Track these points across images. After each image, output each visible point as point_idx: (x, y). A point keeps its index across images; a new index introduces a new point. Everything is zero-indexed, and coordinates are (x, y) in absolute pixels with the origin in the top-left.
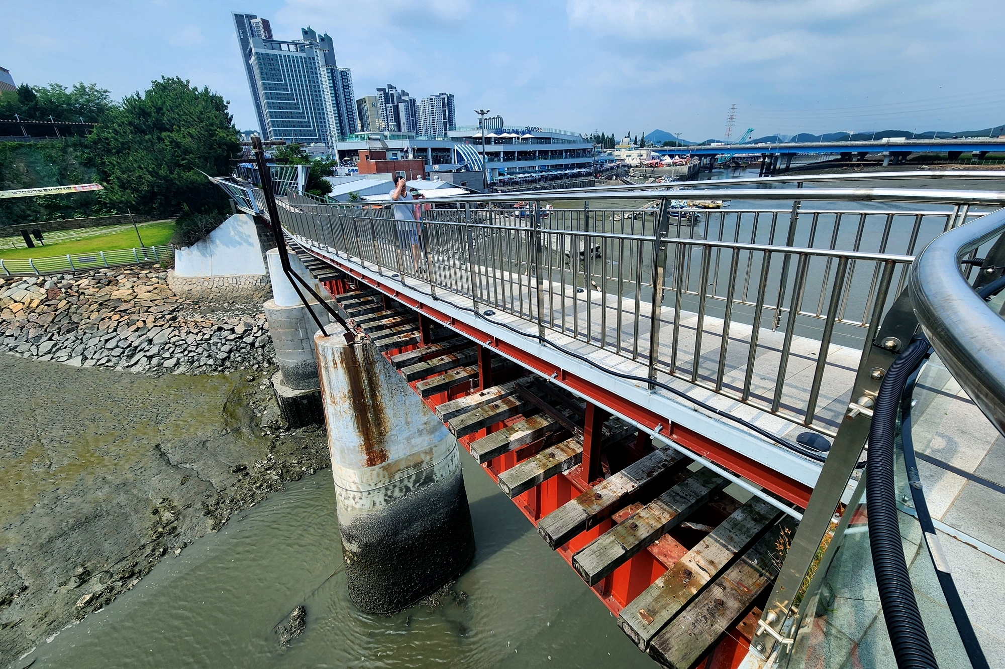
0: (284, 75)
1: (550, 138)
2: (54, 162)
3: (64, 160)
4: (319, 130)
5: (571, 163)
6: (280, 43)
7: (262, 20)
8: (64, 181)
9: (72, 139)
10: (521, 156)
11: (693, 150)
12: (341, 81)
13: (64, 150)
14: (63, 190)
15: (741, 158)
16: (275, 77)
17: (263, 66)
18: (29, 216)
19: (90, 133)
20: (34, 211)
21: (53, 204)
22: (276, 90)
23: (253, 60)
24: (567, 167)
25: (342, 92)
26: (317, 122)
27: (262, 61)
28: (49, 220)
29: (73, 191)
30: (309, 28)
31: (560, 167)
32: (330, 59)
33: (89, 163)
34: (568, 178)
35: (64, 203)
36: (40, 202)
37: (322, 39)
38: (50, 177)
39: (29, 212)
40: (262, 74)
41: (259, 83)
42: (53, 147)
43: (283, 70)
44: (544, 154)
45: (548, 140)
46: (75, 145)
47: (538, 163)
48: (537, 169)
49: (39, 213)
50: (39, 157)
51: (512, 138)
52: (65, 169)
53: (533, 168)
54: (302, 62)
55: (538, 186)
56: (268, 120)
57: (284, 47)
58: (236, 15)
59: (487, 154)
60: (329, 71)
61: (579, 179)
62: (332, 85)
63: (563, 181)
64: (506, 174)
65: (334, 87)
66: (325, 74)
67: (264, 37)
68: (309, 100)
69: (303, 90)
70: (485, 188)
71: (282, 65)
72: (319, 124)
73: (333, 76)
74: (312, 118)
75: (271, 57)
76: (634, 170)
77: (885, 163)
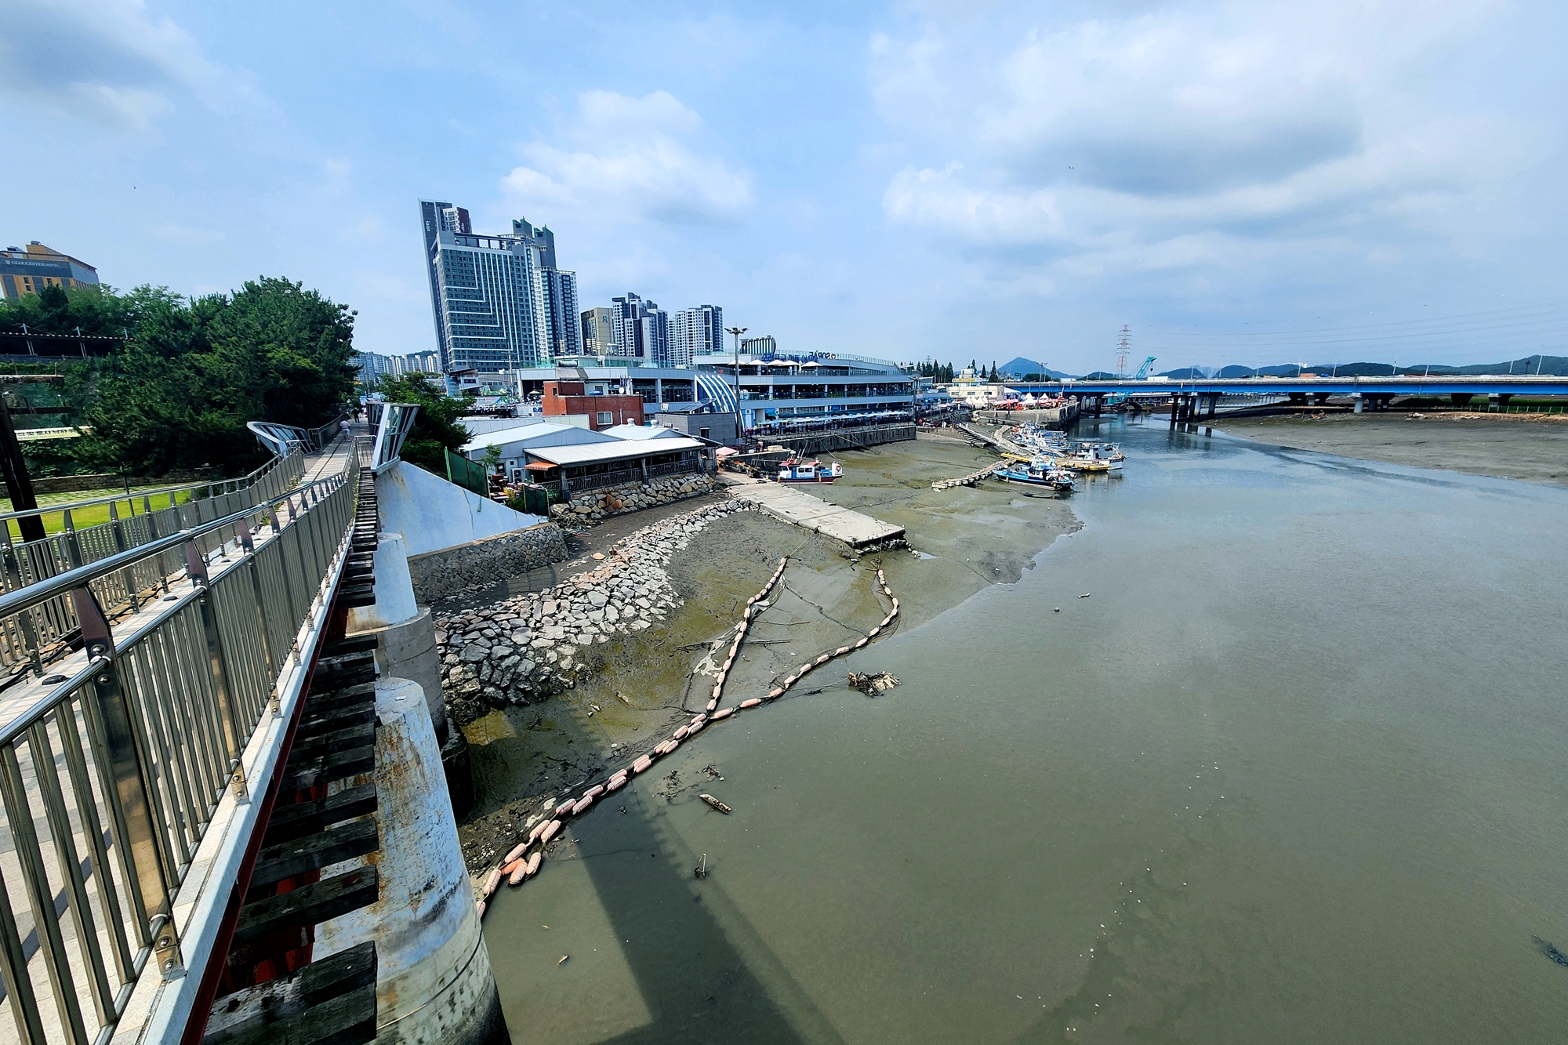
0: (479, 279)
1: (847, 368)
2: (64, 393)
3: (81, 390)
4: (521, 352)
5: (878, 403)
6: (478, 237)
7: (459, 209)
8: (75, 420)
10: (801, 391)
11: (1067, 386)
12: (560, 289)
15: (1142, 398)
16: (465, 281)
17: (451, 267)
21: (46, 454)
22: (465, 298)
23: (437, 259)
24: (873, 408)
25: (561, 302)
26: (520, 341)
27: (450, 261)
30: (523, 220)
31: (862, 408)
32: (548, 259)
34: (873, 424)
35: (64, 452)
37: (540, 234)
40: (447, 276)
41: (443, 288)
42: (70, 370)
43: (478, 272)
44: (836, 390)
45: (843, 370)
47: (827, 402)
48: (826, 410)
51: (788, 367)
52: (80, 404)
53: (820, 408)
54: (506, 262)
55: (826, 434)
56: (450, 337)
57: (483, 243)
58: (423, 203)
59: (748, 388)
60: (546, 274)
61: (891, 425)
62: (547, 292)
63: (866, 429)
64: (777, 417)
65: (551, 294)
66: (538, 278)
67: (458, 230)
68: (511, 311)
69: (504, 299)
70: (737, 437)
71: (477, 266)
72: (523, 344)
73: (549, 281)
74: (514, 335)
75: (462, 256)
76: (978, 413)
77: (1358, 409)
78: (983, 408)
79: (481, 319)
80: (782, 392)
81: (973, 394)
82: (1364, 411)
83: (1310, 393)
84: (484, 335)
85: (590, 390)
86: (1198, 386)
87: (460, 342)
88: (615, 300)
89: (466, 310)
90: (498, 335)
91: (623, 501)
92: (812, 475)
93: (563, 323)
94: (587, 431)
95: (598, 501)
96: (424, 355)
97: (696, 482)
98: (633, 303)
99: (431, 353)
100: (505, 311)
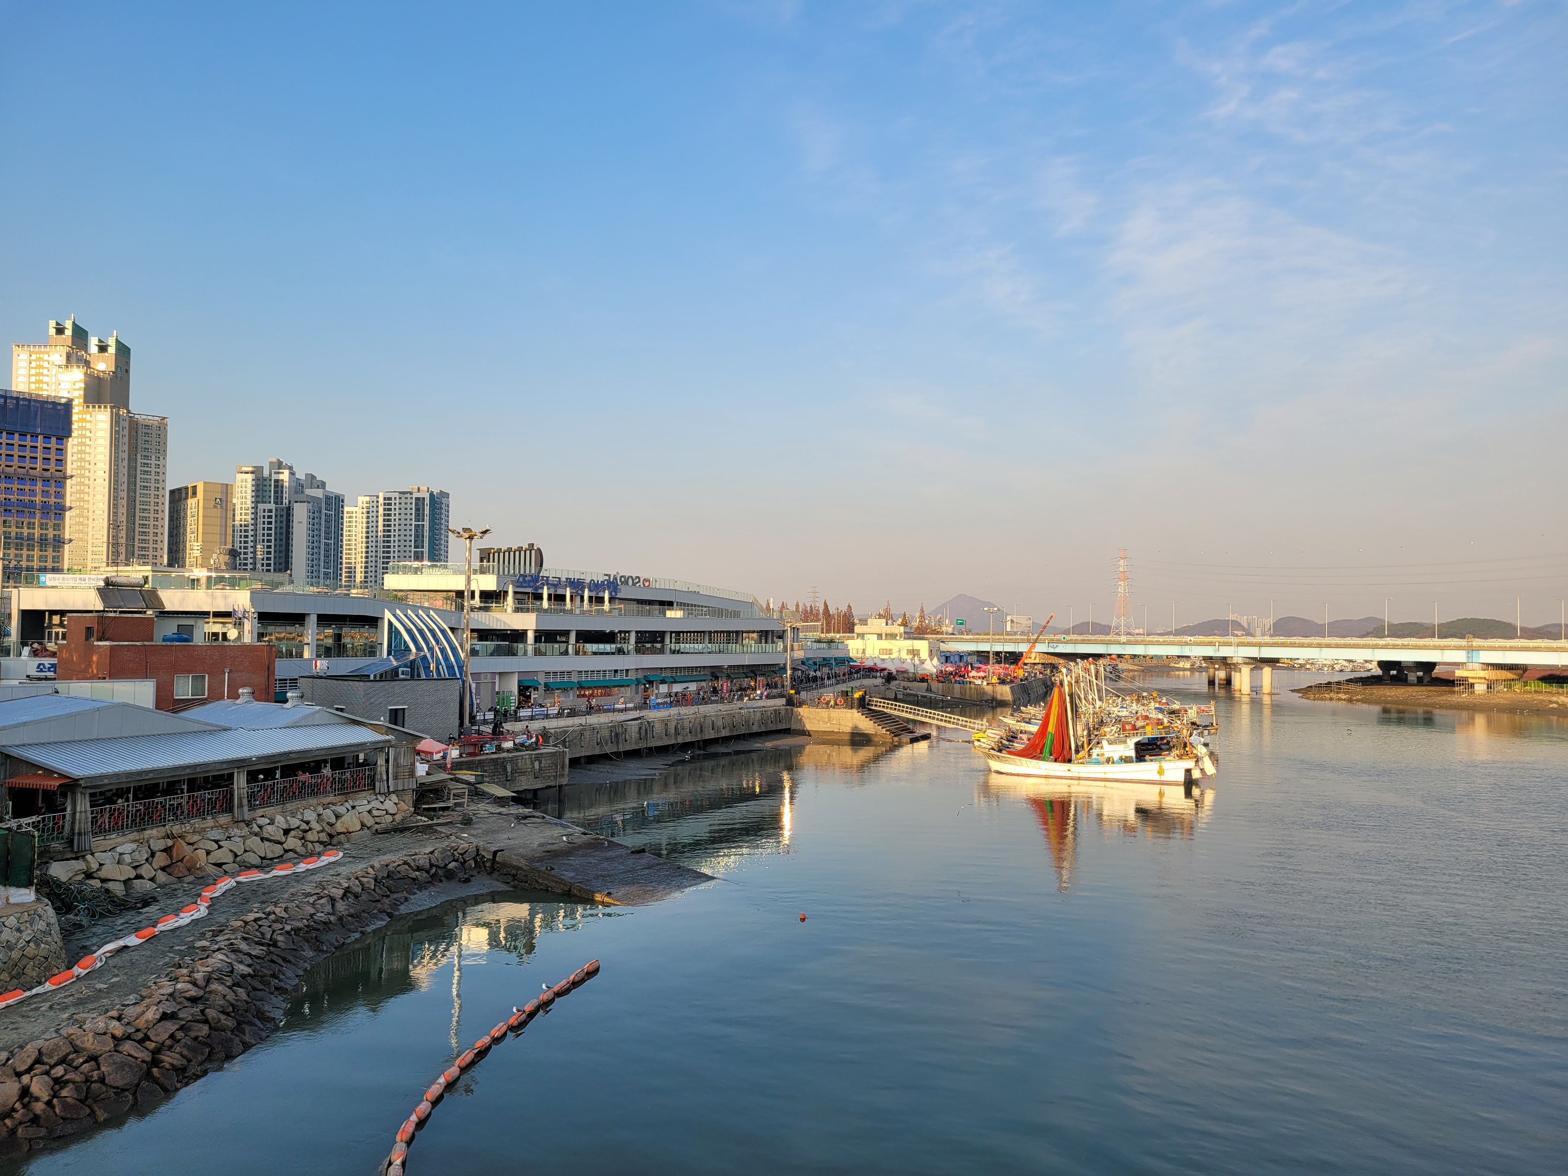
45: (665, 607)
85: (165, 633)
91: (208, 853)
94: (147, 710)
95: (153, 854)
97: (370, 812)
98: (279, 477)
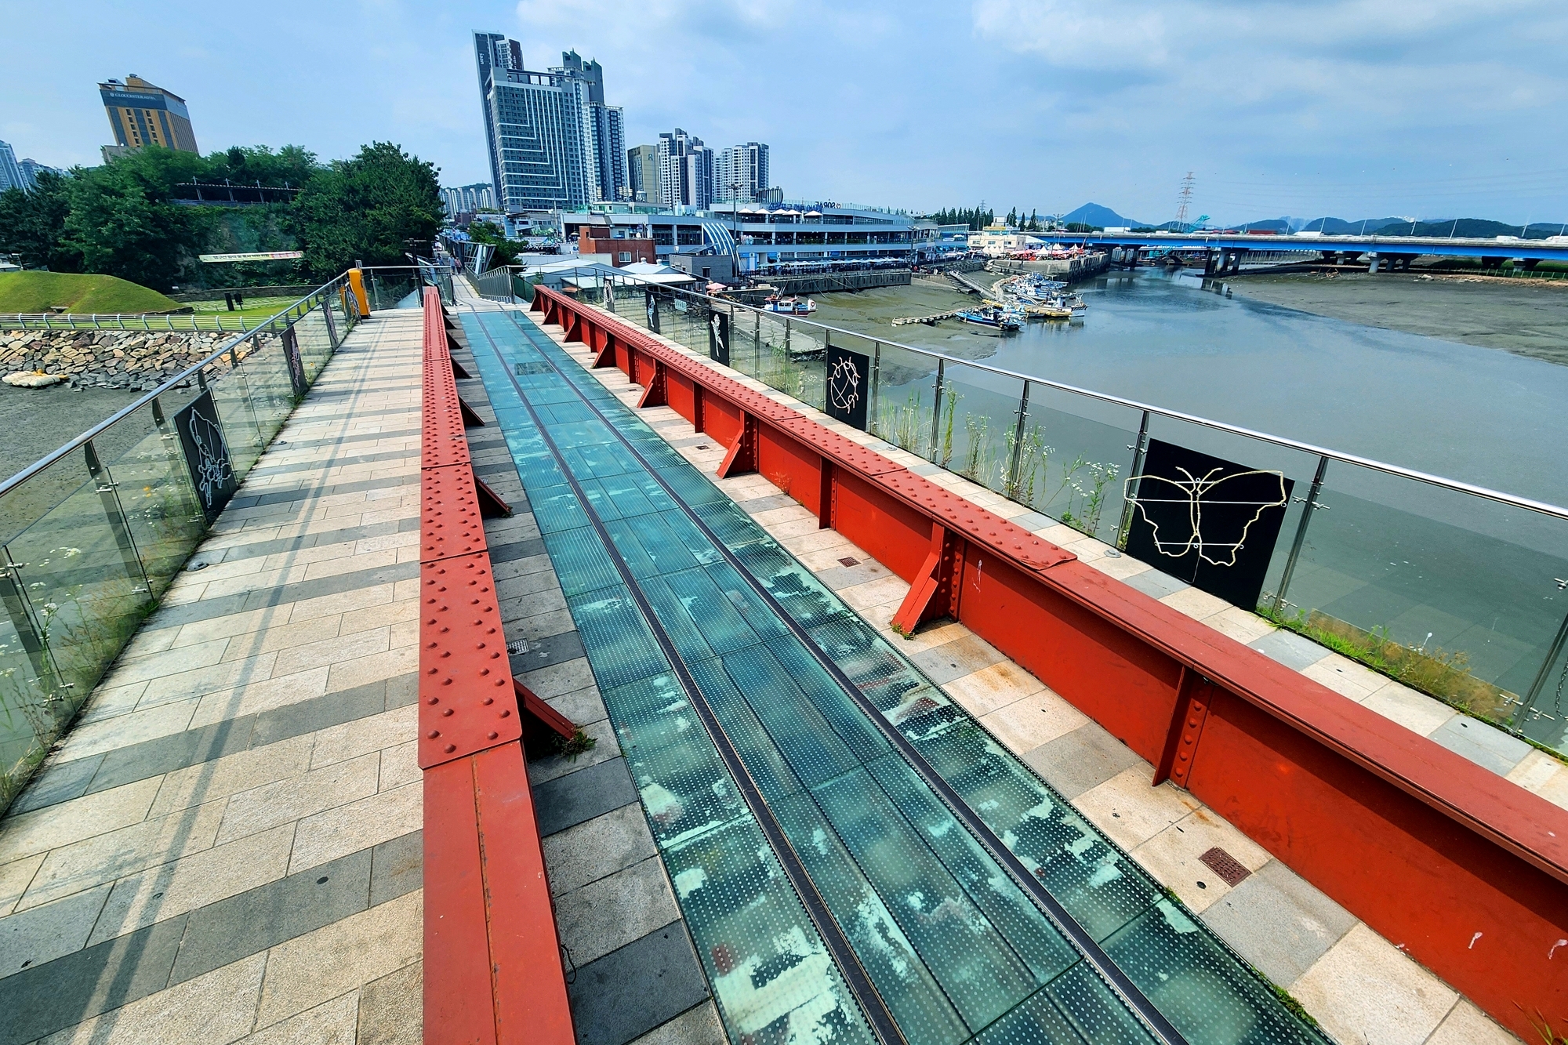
0: (530, 116)
1: (851, 217)
2: (256, 228)
3: (265, 227)
4: (570, 190)
5: (878, 250)
6: (529, 74)
7: (510, 41)
8: (263, 248)
9: (275, 205)
10: (802, 238)
12: (608, 124)
13: (266, 217)
14: (261, 257)
16: (517, 118)
17: (504, 104)
18: (227, 281)
19: (293, 200)
20: (232, 277)
21: (251, 272)
22: (517, 135)
23: (491, 94)
24: (873, 254)
25: (608, 138)
26: (568, 179)
27: (503, 97)
28: (244, 286)
29: (270, 258)
30: (573, 53)
31: (863, 254)
32: (596, 94)
33: (288, 230)
34: (868, 269)
35: (260, 270)
36: (239, 267)
37: (588, 68)
38: (250, 243)
39: (226, 278)
40: (501, 113)
41: (497, 125)
42: (257, 212)
43: (530, 109)
44: (836, 238)
45: (847, 219)
46: (277, 212)
47: (826, 249)
48: (825, 255)
49: (235, 278)
50: (242, 222)
51: (792, 216)
52: (266, 236)
53: (820, 254)
54: (556, 99)
55: (821, 277)
56: (503, 174)
57: (534, 79)
58: (477, 35)
59: (753, 234)
60: (594, 110)
61: (886, 270)
62: (595, 128)
63: (860, 273)
64: (778, 260)
65: (598, 131)
66: (587, 113)
67: (511, 68)
68: (560, 149)
69: (554, 136)
70: (734, 276)
71: (529, 103)
72: (571, 182)
73: (597, 117)
74: (563, 173)
75: (515, 92)
76: (993, 263)
77: (1373, 269)
78: (998, 257)
79: (532, 156)
80: (784, 238)
81: (991, 243)
82: (1379, 271)
83: (1339, 251)
84: (536, 173)
85: (615, 234)
86: (1222, 241)
87: (513, 179)
88: (662, 136)
89: (519, 147)
90: (548, 173)
92: (790, 309)
93: (610, 160)
94: (610, 266)
96: (479, 187)
98: (680, 139)
99: (484, 186)
100: (555, 148)
